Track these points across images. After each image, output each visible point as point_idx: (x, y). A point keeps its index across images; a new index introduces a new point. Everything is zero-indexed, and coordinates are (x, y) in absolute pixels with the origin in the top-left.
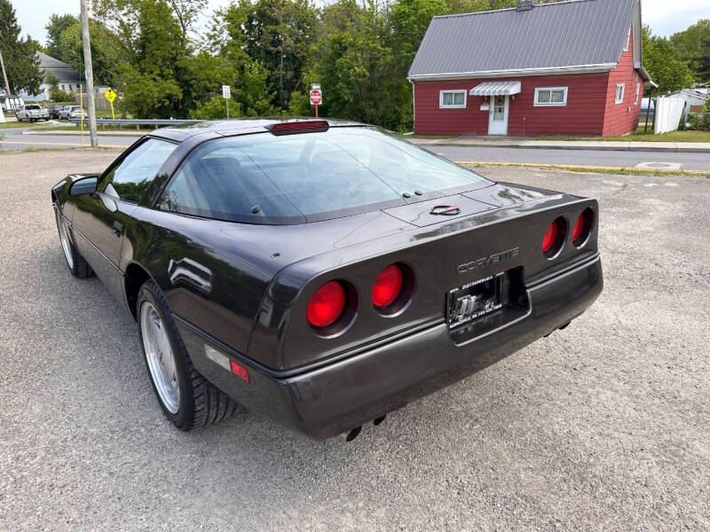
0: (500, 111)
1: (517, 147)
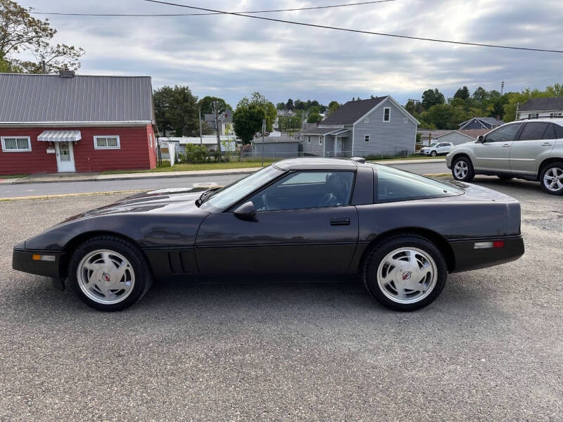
0: (65, 154)
1: (95, 180)
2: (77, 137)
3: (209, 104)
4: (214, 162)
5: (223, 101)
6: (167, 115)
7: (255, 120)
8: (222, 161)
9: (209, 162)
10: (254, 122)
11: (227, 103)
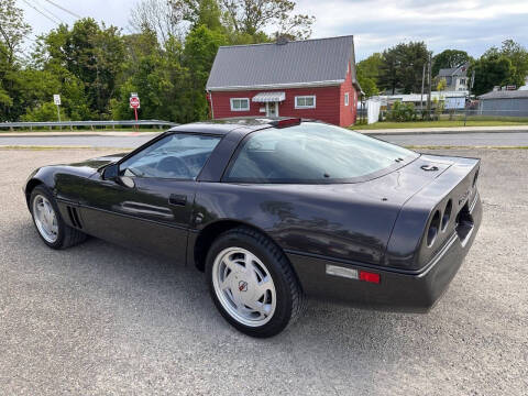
0: (273, 112)
2: (282, 97)
3: (447, 59)
4: (421, 120)
5: (465, 54)
6: (398, 73)
7: (495, 73)
8: (431, 120)
9: (415, 120)
10: (493, 75)
11: (469, 55)
